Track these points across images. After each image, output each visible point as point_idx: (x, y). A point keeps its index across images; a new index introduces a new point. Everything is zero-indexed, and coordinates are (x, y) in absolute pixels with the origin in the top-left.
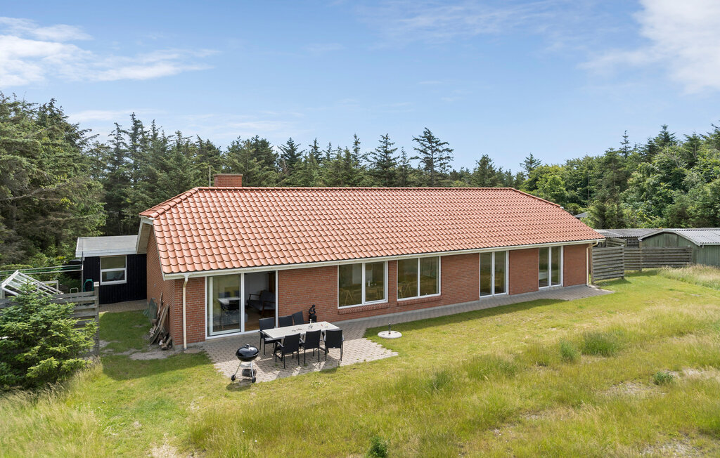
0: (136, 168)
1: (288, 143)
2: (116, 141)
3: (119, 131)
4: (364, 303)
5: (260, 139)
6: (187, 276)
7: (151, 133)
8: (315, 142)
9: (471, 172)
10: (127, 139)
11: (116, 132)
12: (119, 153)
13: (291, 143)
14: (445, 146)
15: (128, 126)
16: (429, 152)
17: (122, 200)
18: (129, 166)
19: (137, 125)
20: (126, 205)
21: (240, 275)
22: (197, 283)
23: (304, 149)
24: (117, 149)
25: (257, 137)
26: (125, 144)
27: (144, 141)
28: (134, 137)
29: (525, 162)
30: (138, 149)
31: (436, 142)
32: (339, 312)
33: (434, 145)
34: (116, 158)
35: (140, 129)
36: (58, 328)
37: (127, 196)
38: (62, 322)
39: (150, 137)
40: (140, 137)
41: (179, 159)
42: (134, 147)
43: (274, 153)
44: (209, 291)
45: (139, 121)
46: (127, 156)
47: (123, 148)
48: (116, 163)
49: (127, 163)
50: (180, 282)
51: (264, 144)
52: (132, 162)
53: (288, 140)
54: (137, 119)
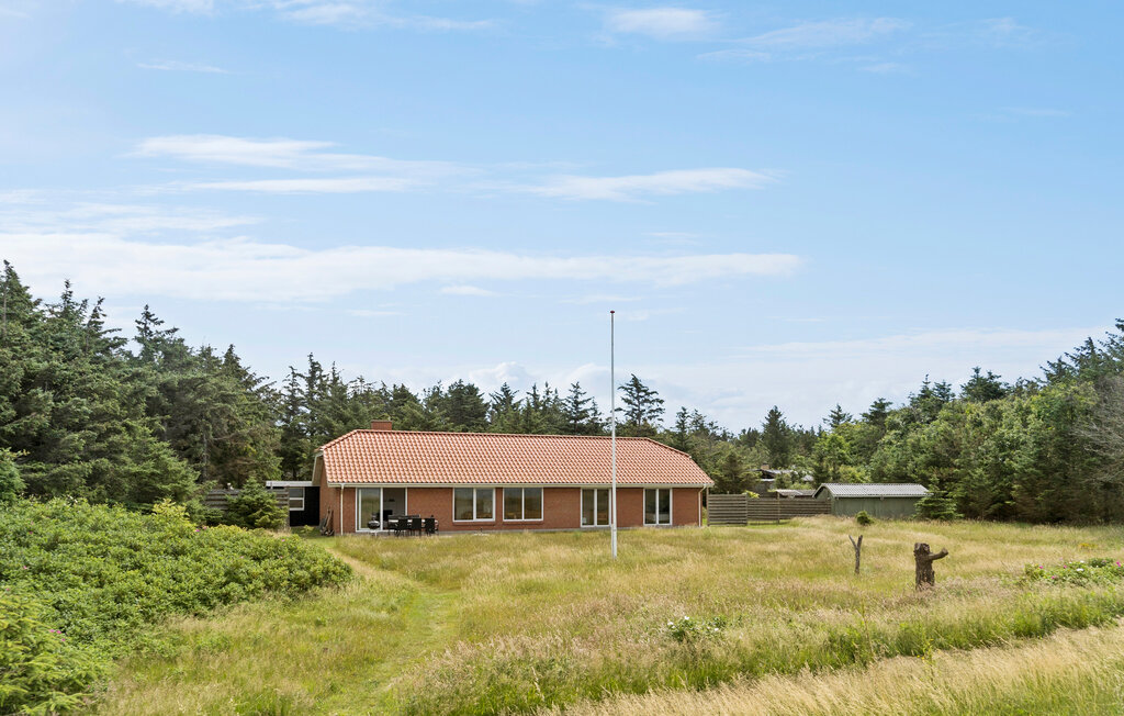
0: (313, 419)
1: (503, 390)
2: (291, 388)
3: (295, 375)
4: (475, 519)
5: (465, 384)
6: (343, 486)
7: (331, 378)
8: (534, 388)
9: (761, 430)
10: (303, 385)
11: (291, 377)
12: (294, 401)
13: (505, 390)
14: (654, 396)
15: (305, 369)
16: (636, 402)
17: (297, 456)
18: (305, 417)
19: (315, 367)
20: (302, 461)
21: (379, 489)
22: (350, 491)
23: (521, 397)
24: (292, 396)
25: (460, 381)
26: (300, 391)
27: (322, 387)
28: (311, 381)
29: (832, 416)
30: (316, 397)
31: (645, 391)
32: (454, 524)
33: (642, 394)
34: (290, 407)
35: (318, 373)
36: (269, 503)
37: (302, 452)
38: (271, 501)
39: (328, 383)
40: (318, 382)
41: (356, 409)
42: (311, 394)
43: (484, 402)
44: (359, 496)
45: (317, 363)
46: (303, 404)
47: (299, 395)
48: (291, 413)
49: (303, 413)
50: (338, 489)
51: (472, 390)
52: (309, 412)
53: (502, 385)
54: (315, 361)
